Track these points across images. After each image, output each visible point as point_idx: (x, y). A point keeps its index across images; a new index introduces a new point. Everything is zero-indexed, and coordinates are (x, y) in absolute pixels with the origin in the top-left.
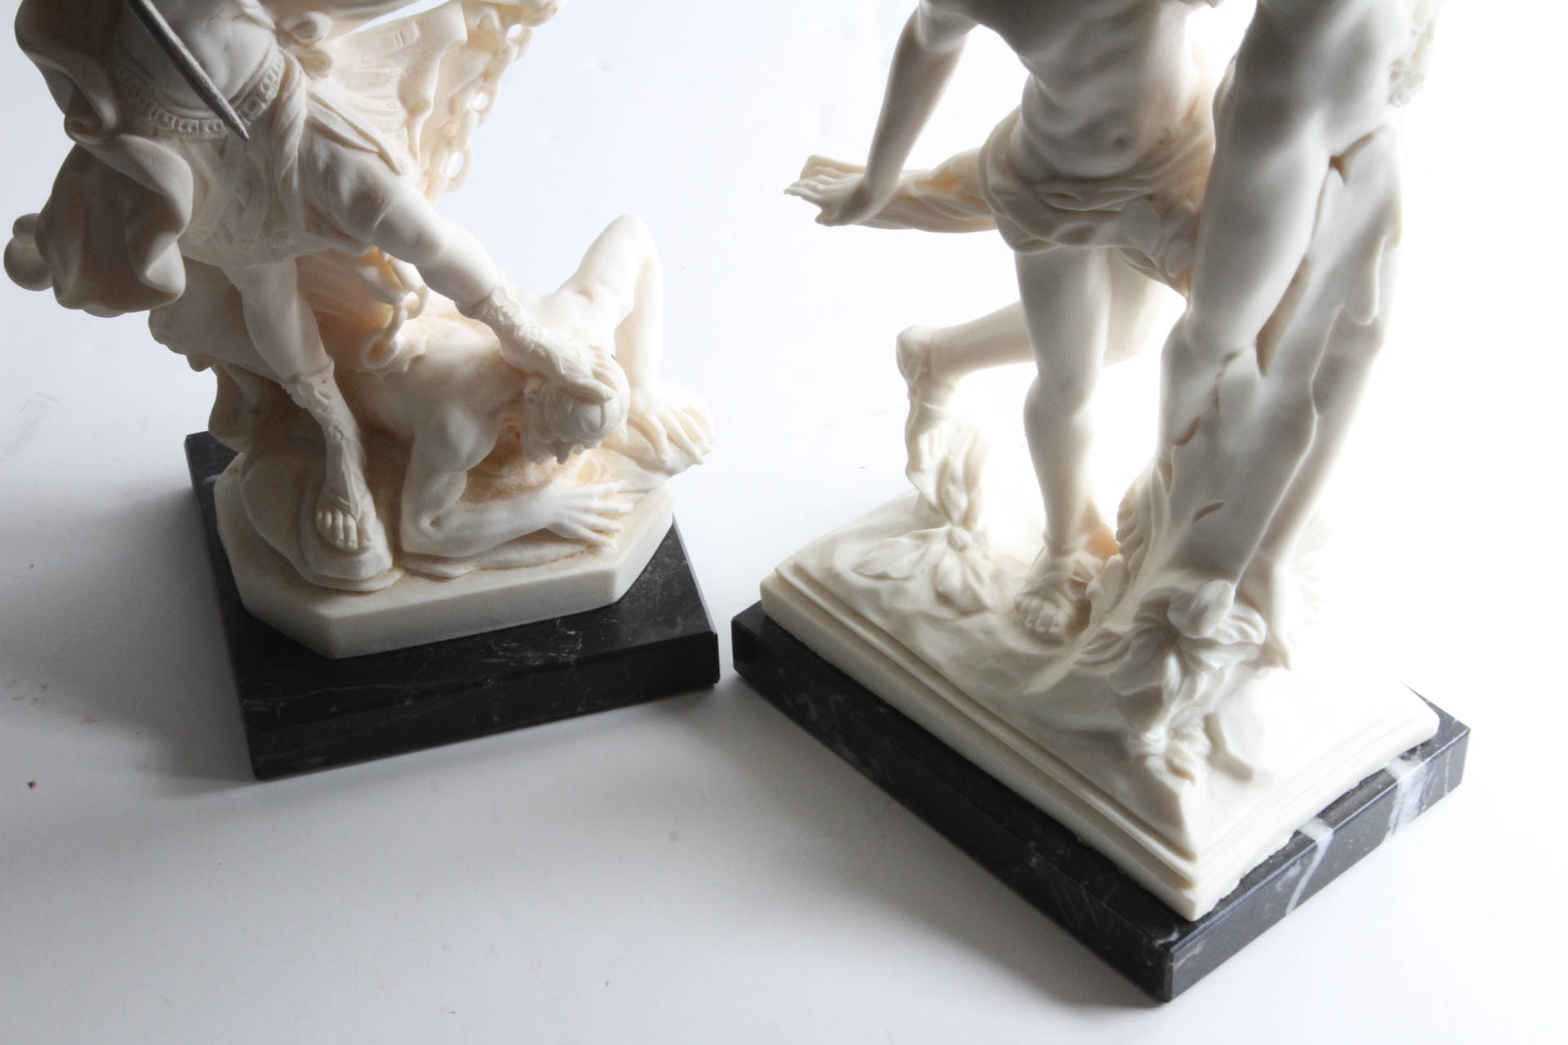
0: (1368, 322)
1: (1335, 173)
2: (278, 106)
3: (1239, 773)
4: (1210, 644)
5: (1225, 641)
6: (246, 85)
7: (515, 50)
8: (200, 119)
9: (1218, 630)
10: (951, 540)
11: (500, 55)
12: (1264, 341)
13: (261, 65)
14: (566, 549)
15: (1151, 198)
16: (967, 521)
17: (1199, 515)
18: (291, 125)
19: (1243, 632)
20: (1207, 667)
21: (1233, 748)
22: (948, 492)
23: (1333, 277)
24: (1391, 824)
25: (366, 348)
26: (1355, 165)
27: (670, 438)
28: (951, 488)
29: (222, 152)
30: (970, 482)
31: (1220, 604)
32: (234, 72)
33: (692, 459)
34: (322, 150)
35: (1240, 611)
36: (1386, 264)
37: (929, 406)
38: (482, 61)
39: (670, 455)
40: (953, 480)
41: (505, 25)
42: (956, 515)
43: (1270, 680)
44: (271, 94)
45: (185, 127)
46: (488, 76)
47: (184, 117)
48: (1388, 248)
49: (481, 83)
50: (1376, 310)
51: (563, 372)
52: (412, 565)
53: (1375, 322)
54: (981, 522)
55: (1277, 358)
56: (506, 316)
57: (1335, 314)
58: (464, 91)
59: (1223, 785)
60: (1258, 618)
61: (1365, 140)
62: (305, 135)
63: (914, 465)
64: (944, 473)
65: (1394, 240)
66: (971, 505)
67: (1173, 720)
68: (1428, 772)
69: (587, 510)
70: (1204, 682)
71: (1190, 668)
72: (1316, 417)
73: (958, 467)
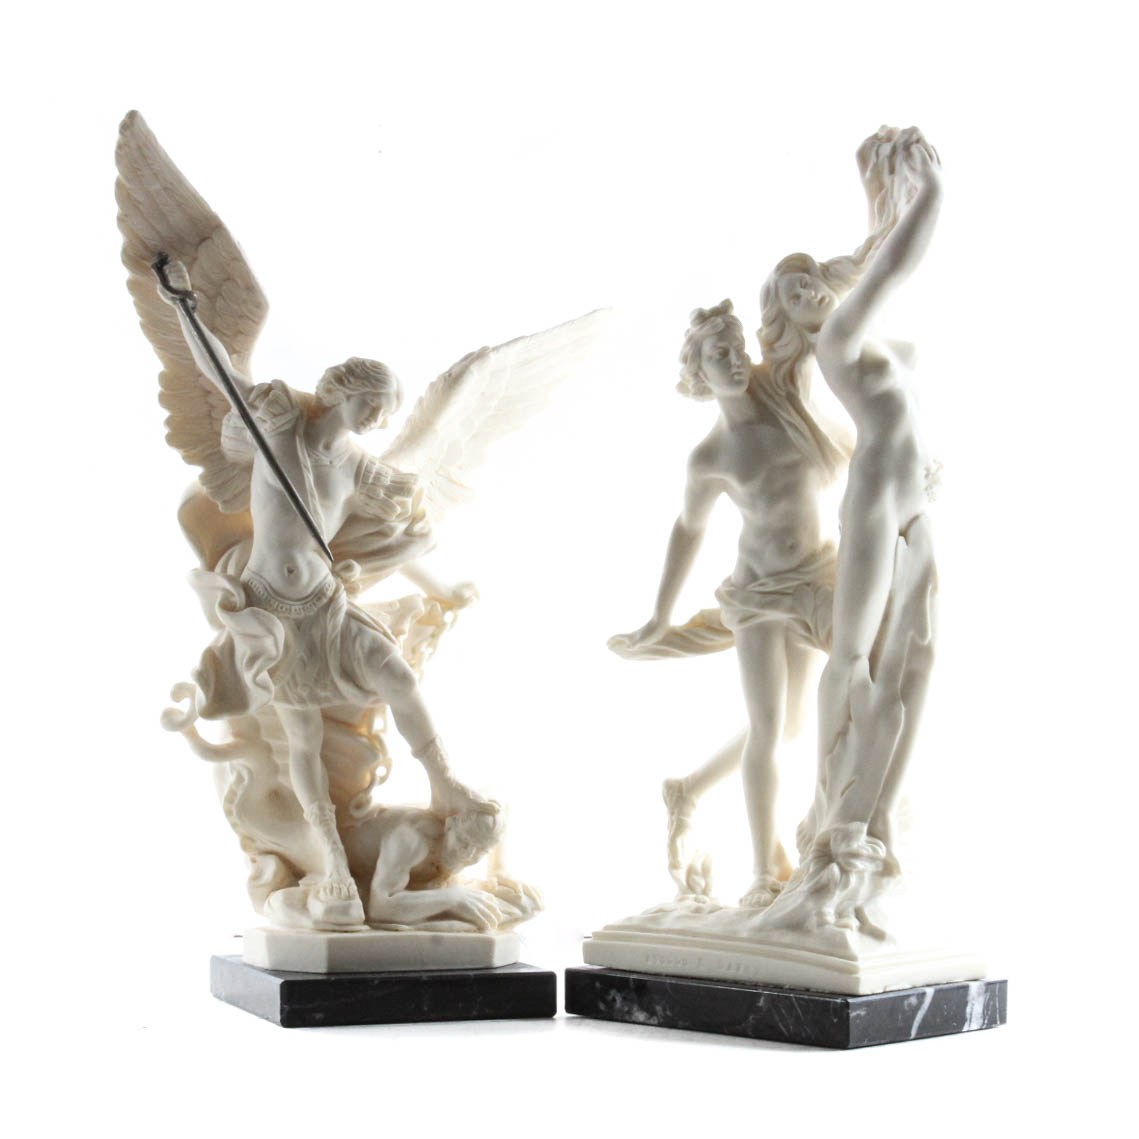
0: (926, 642)
1: (902, 538)
2: (332, 600)
3: (878, 935)
4: (856, 855)
5: (864, 852)
6: (317, 587)
7: (448, 627)
8: (291, 605)
9: (859, 846)
10: (696, 900)
11: (440, 626)
12: (873, 659)
13: (325, 578)
14: (466, 926)
15: (808, 585)
16: (705, 892)
17: (843, 793)
18: (340, 608)
19: (874, 850)
20: (855, 866)
21: (873, 921)
22: (693, 880)
23: (906, 610)
24: (968, 1016)
25: (354, 803)
26: (912, 533)
27: (525, 893)
28: (696, 878)
29: (299, 628)
30: (706, 872)
31: (859, 831)
32: (312, 577)
33: (536, 908)
34: (354, 625)
35: (870, 839)
36: (932, 606)
37: (682, 818)
38: (431, 629)
39: (525, 900)
40: (696, 873)
41: (444, 610)
42: (699, 890)
43: (891, 885)
44: (330, 593)
45: (282, 608)
46: (434, 636)
47: (283, 603)
48: (932, 595)
49: (430, 640)
50: (930, 635)
51: (471, 797)
52: (376, 924)
53: (930, 643)
54: (713, 893)
55: (879, 673)
56: (442, 759)
57: (909, 640)
58: (422, 641)
59: (868, 941)
60: (881, 843)
61: (915, 519)
62: (345, 619)
63: (674, 865)
64: (691, 871)
65: (935, 588)
66: (707, 885)
67: (838, 907)
68: (986, 991)
69: (480, 900)
70: (853, 879)
71: (844, 872)
72: (903, 709)
73: (699, 867)
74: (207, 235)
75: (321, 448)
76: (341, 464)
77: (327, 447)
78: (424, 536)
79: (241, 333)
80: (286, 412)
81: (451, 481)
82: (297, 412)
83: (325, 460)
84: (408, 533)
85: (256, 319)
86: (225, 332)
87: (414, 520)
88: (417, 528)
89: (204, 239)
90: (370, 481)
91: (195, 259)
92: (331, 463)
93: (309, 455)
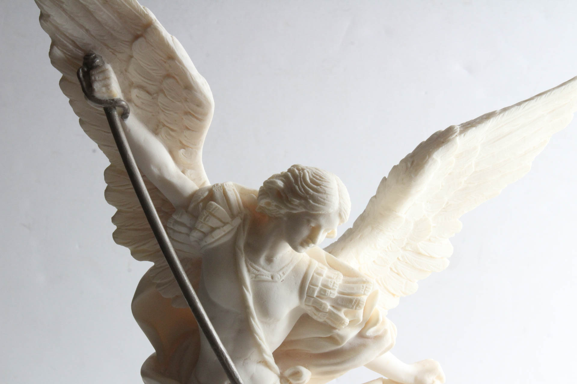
74: (139, 33)
75: (262, 260)
76: (283, 278)
77: (270, 260)
78: (378, 338)
79: (188, 129)
80: (225, 224)
81: (419, 254)
82: (238, 221)
83: (266, 275)
84: (361, 335)
85: (200, 117)
86: (171, 127)
87: (368, 324)
88: (370, 332)
89: (137, 37)
90: (316, 294)
91: (131, 57)
92: (272, 277)
93: (249, 271)
